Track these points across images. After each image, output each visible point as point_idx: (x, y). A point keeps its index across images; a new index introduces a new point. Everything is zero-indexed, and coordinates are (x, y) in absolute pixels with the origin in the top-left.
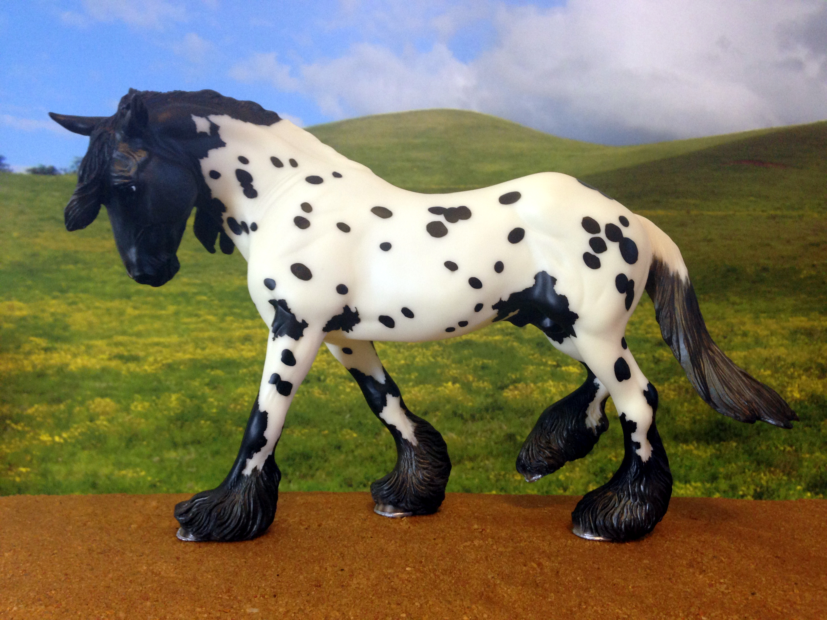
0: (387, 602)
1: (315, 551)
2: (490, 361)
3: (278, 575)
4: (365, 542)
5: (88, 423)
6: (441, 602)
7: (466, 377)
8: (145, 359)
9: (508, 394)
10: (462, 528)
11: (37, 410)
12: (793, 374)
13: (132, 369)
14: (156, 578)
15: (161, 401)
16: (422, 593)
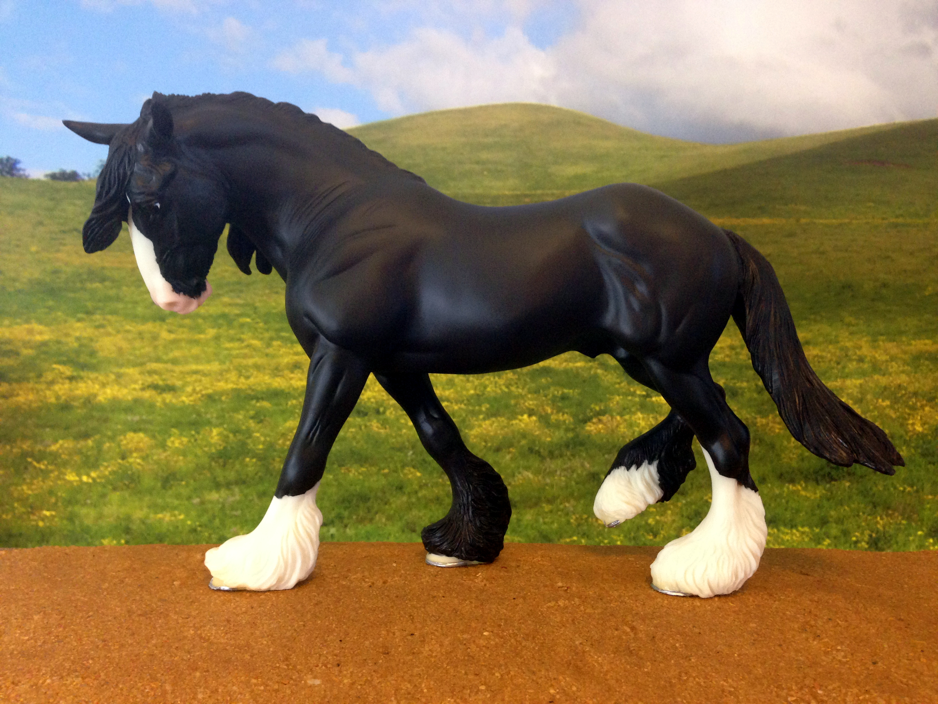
0: (463, 672)
1: (382, 612)
2: (571, 391)
3: (341, 641)
4: (437, 602)
5: (120, 461)
6: (524, 673)
7: (544, 409)
8: (182, 389)
9: (590, 427)
10: (545, 586)
11: (61, 446)
12: (915, 404)
13: (168, 401)
14: (205, 644)
15: (201, 437)
16: (502, 662)
